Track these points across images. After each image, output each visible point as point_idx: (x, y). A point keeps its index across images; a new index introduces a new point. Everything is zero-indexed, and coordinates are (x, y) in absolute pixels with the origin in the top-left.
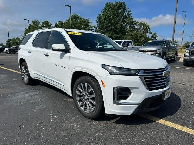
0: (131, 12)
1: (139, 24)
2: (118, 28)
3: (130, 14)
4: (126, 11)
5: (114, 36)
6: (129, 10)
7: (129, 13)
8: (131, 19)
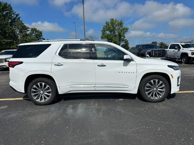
0: (19, 16)
1: (30, 29)
2: (7, 33)
3: (19, 18)
4: (13, 14)
5: (4, 41)
6: (17, 13)
7: (17, 16)
8: (22, 23)
